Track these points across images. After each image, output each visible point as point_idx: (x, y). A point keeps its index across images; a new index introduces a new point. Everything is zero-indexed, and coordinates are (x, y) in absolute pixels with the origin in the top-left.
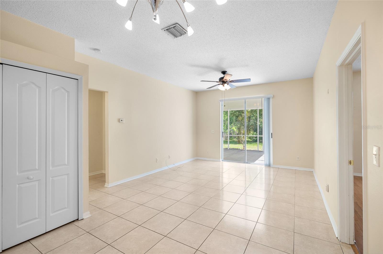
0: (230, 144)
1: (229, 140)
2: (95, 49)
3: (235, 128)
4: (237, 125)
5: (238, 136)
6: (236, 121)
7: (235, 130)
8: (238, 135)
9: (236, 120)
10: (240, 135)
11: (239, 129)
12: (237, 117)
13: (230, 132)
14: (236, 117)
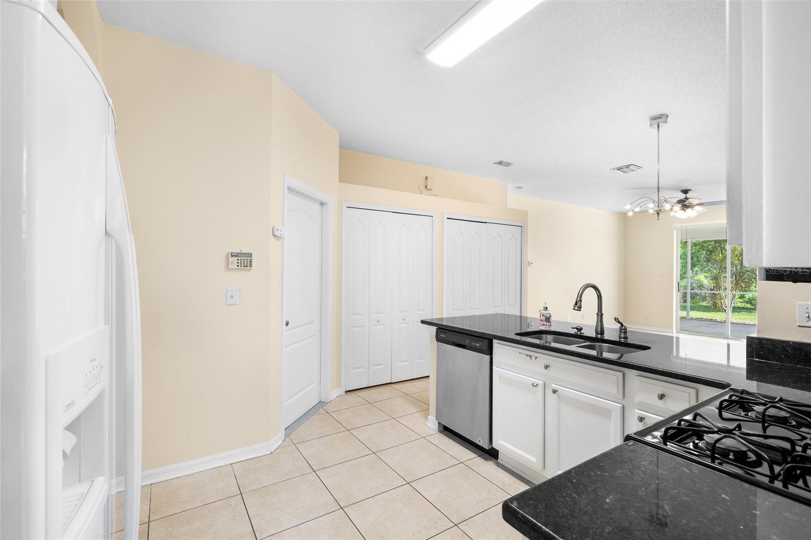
0: (691, 310)
1: (689, 304)
2: (520, 188)
3: (706, 277)
4: (710, 270)
5: (713, 294)
6: (708, 261)
7: (706, 282)
8: (713, 292)
9: (707, 258)
10: (717, 291)
11: (716, 278)
12: (711, 252)
13: (692, 284)
14: (708, 253)
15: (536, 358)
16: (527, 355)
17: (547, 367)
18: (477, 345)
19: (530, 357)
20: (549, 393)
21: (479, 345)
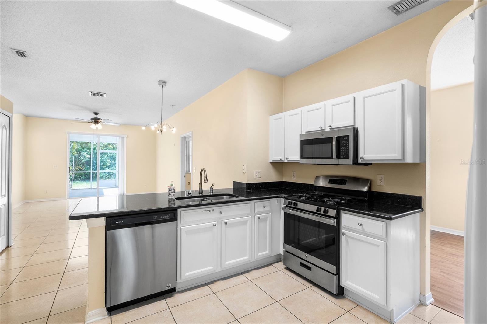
15: (213, 210)
16: (207, 211)
17: (221, 213)
18: (166, 217)
19: (210, 211)
20: (223, 225)
21: (168, 217)
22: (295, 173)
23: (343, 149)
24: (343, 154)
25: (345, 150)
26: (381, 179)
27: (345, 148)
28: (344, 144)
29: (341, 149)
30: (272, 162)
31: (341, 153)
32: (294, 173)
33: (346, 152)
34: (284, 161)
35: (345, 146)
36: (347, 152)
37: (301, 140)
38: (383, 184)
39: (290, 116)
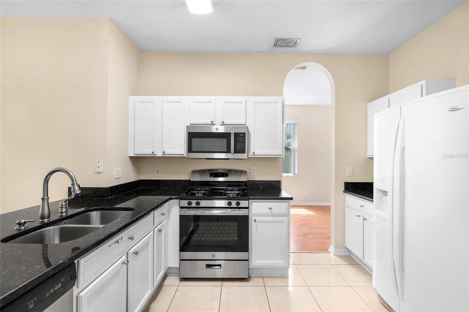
15: (122, 238)
22: (160, 168)
23: (239, 144)
24: (239, 149)
25: (241, 146)
26: (253, 170)
27: (241, 144)
28: (240, 141)
29: (238, 144)
30: (133, 155)
31: (237, 148)
32: (158, 169)
33: (242, 148)
34: (156, 155)
35: (242, 142)
36: (244, 147)
37: (189, 132)
38: (255, 174)
39: (167, 102)
